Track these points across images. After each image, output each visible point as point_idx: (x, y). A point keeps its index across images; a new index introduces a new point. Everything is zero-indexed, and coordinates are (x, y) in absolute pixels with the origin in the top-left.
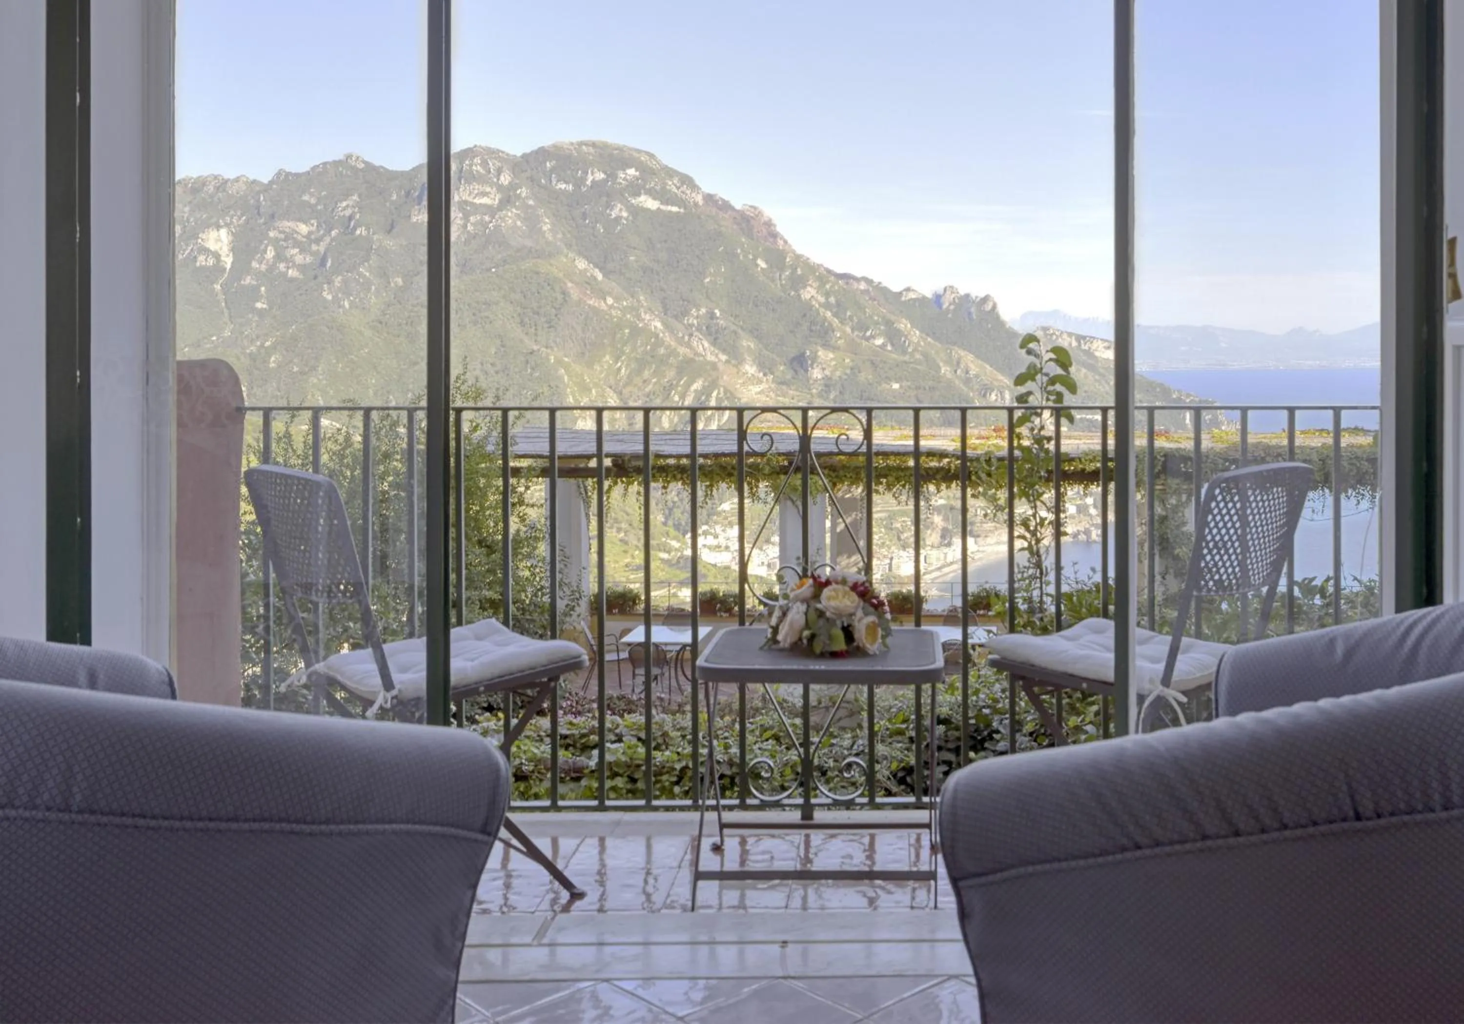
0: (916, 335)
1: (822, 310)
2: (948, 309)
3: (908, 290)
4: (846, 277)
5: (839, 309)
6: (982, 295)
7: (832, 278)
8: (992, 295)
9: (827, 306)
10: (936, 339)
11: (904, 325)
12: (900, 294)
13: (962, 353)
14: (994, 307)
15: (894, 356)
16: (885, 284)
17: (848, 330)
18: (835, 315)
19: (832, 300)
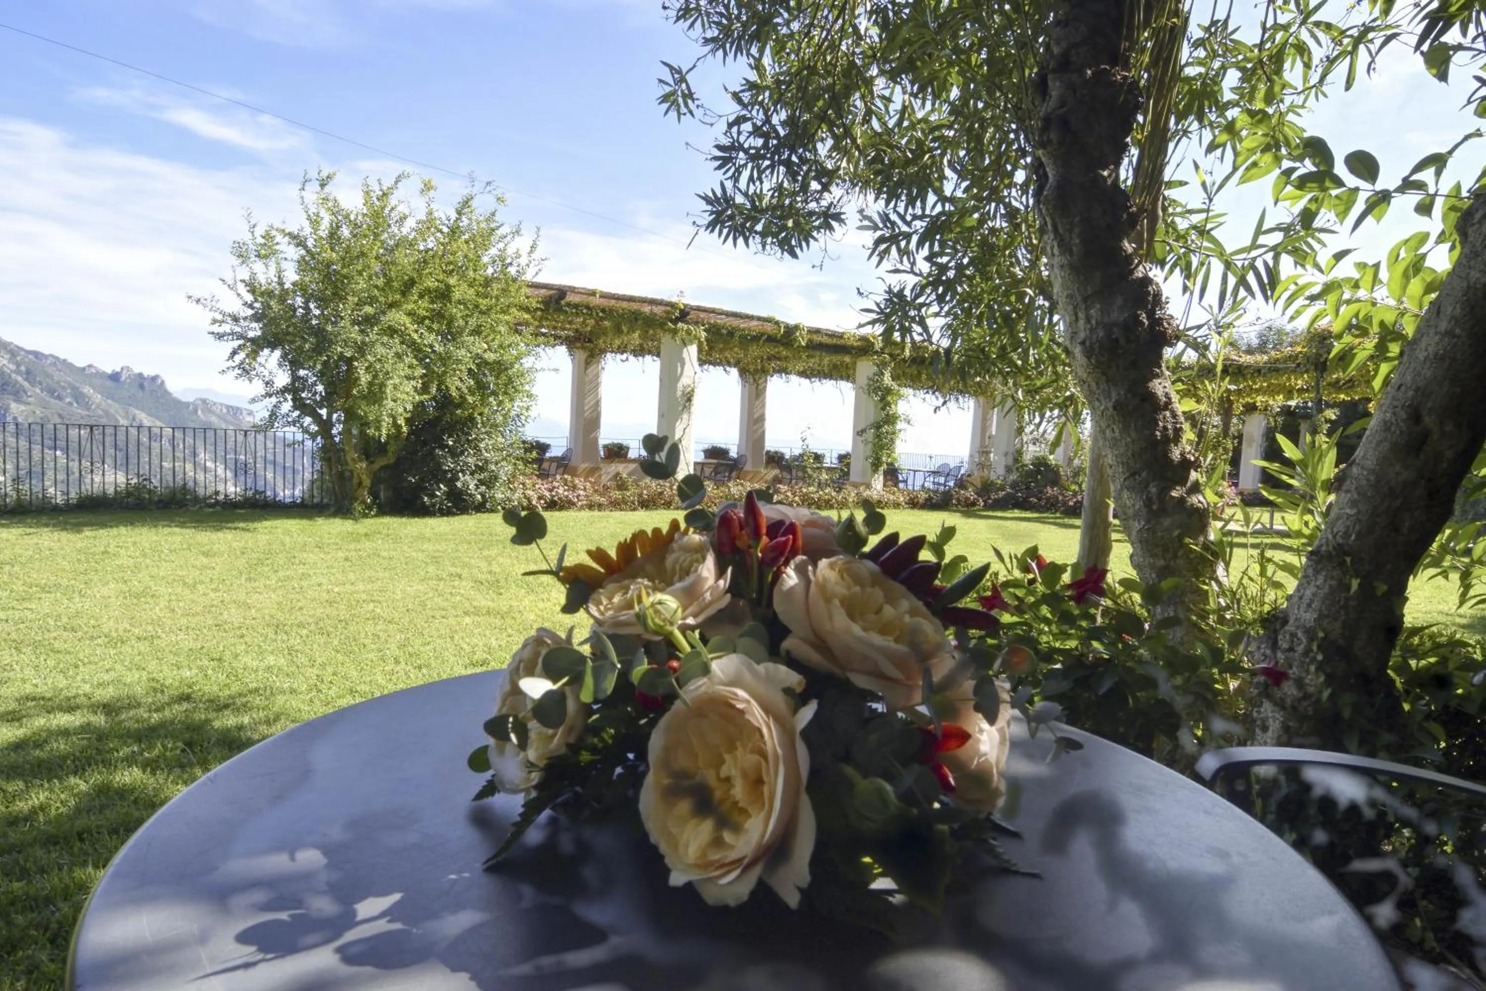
0: (98, 398)
1: (13, 375)
2: (125, 381)
3: (90, 366)
4: (36, 354)
5: (29, 375)
6: (153, 374)
7: (23, 353)
8: (161, 374)
9: (18, 372)
10: (113, 399)
11: (87, 390)
12: (84, 369)
13: (137, 412)
14: (163, 382)
15: (79, 411)
16: (70, 360)
17: (38, 391)
18: (26, 379)
19: (23, 368)
